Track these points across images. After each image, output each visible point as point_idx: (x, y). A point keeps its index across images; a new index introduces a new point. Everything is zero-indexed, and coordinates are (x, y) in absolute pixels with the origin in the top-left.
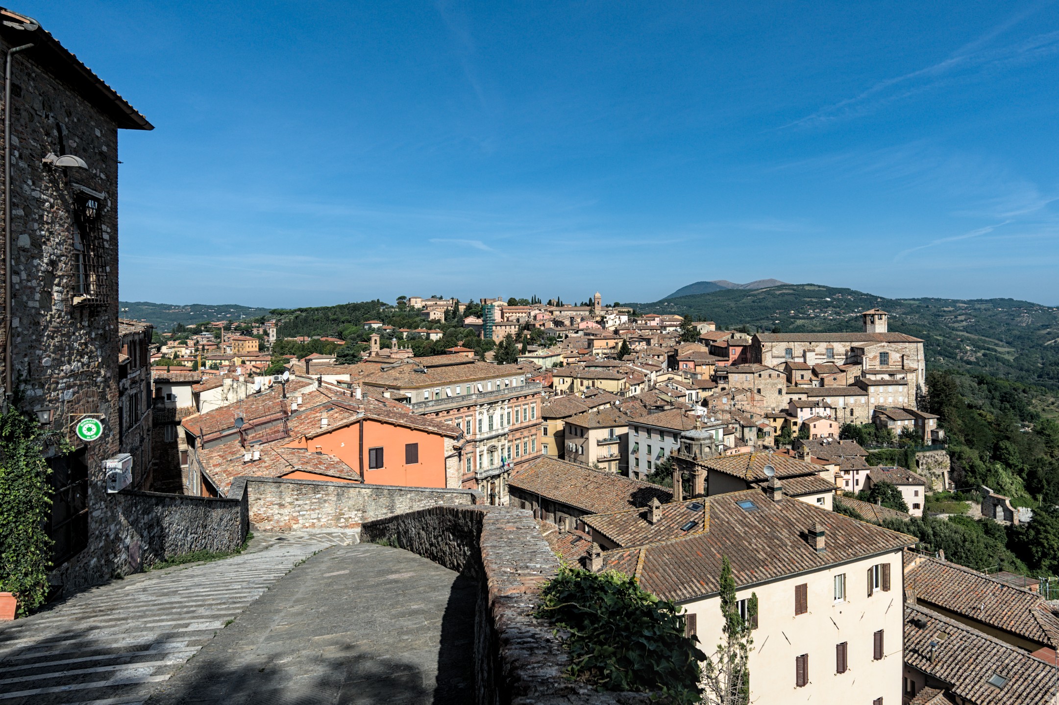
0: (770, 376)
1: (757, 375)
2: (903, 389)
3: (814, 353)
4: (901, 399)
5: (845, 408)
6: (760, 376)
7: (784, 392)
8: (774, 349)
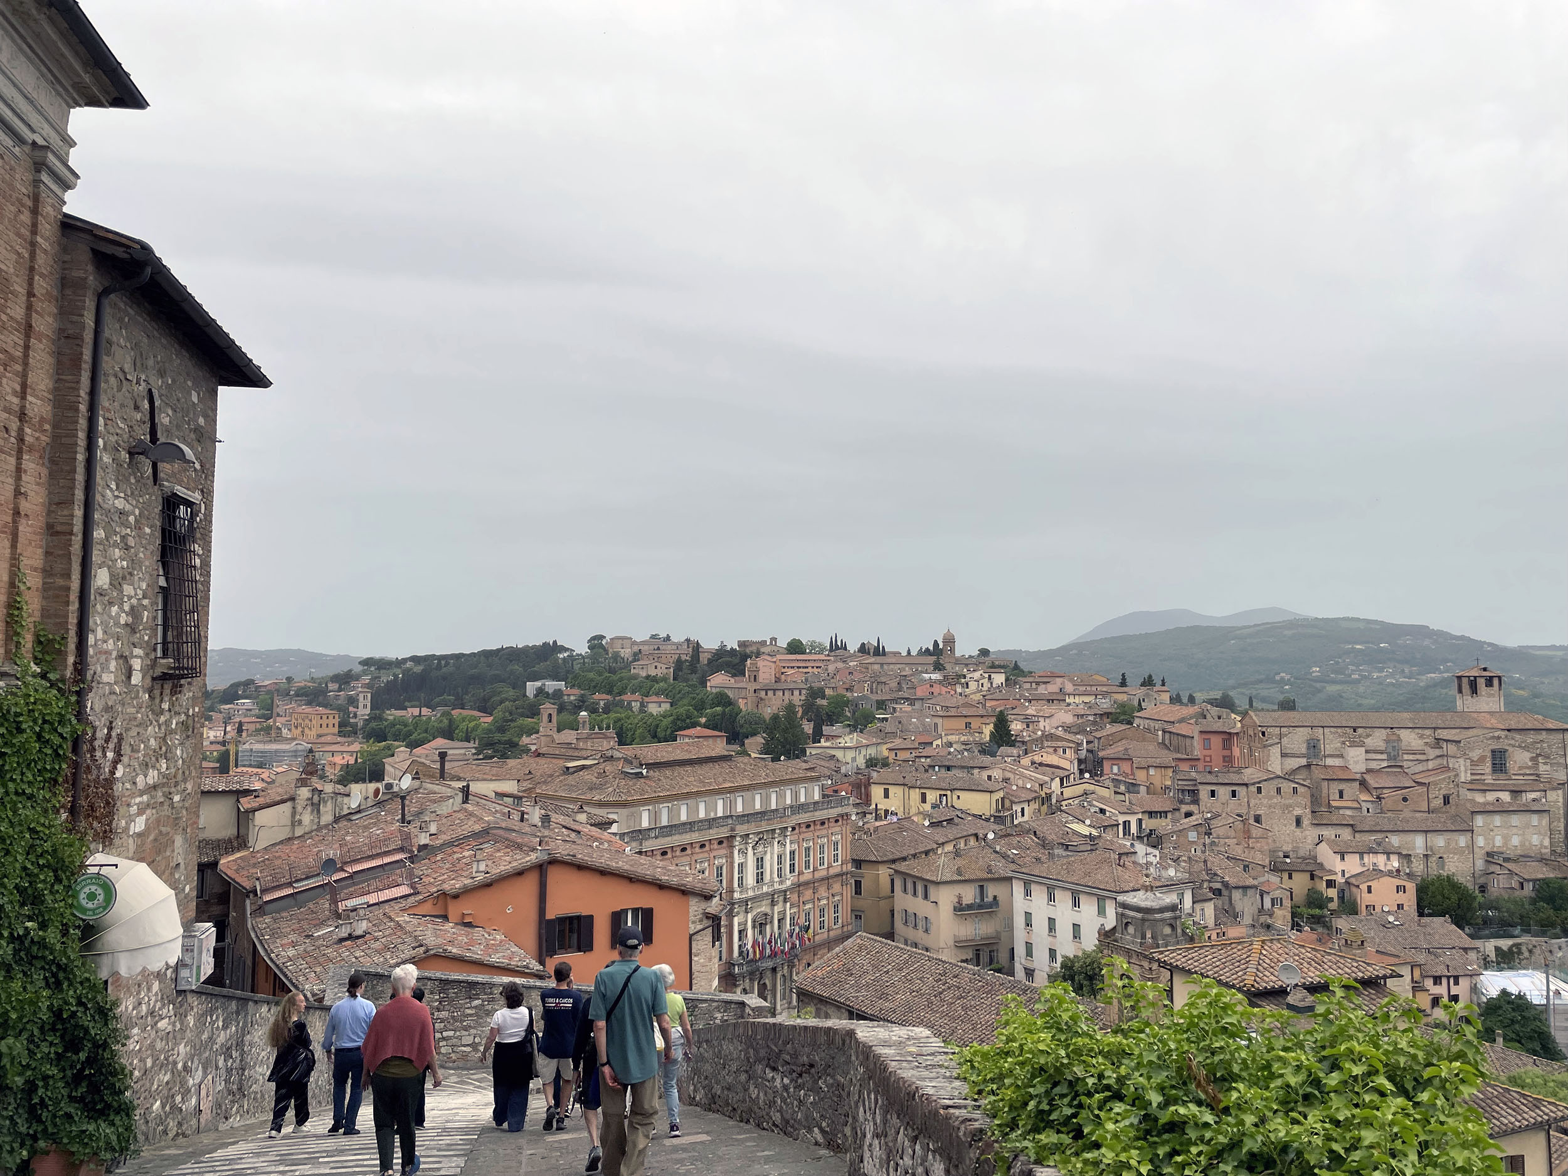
0: (1279, 790)
1: (1253, 789)
2: (1540, 821)
3: (1363, 749)
4: (1535, 840)
5: (1426, 856)
6: (1259, 790)
7: (1306, 822)
8: (1285, 740)
